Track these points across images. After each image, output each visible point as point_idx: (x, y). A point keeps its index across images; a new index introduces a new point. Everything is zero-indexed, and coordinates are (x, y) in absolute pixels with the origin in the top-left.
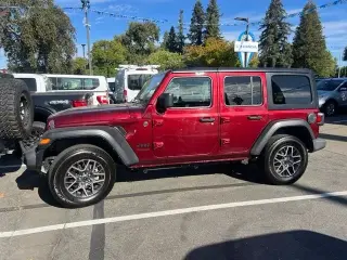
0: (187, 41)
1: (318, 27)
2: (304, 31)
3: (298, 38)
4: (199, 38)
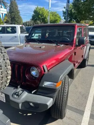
1: (17, 6)
2: (12, 7)
3: (10, 9)
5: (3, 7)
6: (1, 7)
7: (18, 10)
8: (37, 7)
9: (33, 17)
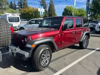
0: (17, 6)
1: (54, 7)
2: (51, 7)
3: (49, 9)
4: (21, 6)
5: (42, 8)
6: (41, 8)
7: (54, 9)
8: (67, 6)
9: (63, 13)
